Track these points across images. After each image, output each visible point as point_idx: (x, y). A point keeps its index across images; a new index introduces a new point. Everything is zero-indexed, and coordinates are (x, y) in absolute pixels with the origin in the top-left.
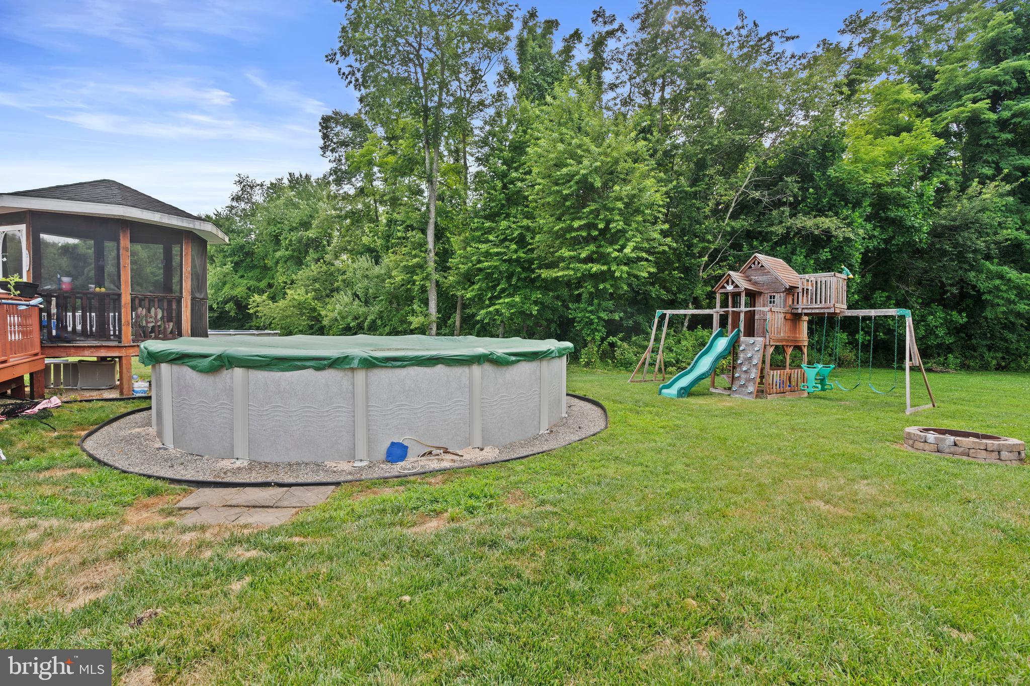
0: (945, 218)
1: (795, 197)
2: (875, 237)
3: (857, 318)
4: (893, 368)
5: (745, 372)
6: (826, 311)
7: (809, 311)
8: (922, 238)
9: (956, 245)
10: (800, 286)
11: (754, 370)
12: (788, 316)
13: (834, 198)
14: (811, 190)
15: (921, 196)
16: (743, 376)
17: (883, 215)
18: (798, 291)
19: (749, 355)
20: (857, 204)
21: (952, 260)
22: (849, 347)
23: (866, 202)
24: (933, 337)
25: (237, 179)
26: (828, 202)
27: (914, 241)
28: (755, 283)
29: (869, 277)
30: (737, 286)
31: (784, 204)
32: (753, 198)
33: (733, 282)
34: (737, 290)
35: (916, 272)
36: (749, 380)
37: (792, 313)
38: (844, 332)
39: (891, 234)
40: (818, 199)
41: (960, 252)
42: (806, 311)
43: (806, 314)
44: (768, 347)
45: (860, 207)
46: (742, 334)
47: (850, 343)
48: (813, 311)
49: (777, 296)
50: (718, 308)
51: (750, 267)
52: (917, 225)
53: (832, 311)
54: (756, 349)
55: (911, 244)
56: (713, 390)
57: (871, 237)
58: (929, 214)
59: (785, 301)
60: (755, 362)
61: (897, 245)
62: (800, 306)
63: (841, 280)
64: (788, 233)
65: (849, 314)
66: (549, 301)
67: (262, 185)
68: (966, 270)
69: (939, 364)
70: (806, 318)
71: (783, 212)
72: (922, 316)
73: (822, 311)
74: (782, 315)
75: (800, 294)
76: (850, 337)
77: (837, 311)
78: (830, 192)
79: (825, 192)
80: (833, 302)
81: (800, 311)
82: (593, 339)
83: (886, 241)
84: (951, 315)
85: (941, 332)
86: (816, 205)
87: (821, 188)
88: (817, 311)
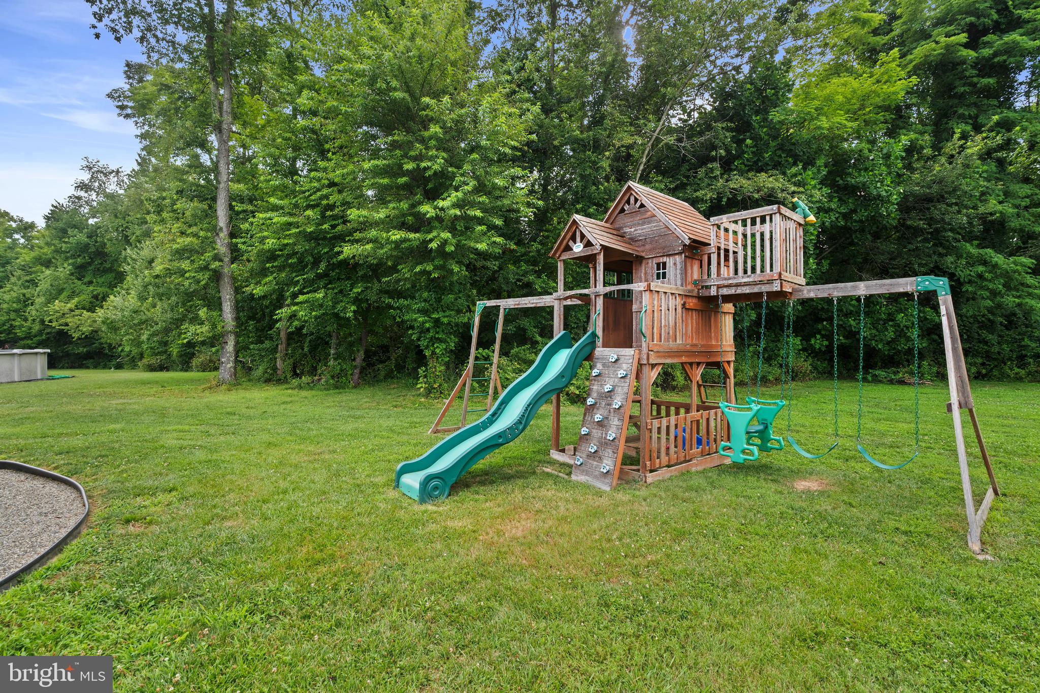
0: (918, 184)
1: (728, 151)
2: (832, 210)
3: (829, 301)
4: (857, 380)
5: (600, 424)
6: (765, 288)
7: (732, 291)
8: (890, 212)
9: (931, 221)
10: (713, 242)
11: (615, 422)
12: (692, 303)
13: (779, 152)
14: (749, 141)
15: (887, 157)
16: (596, 433)
17: (841, 182)
18: (707, 250)
19: (607, 388)
20: (809, 163)
21: (926, 240)
22: (803, 355)
23: (820, 162)
24: (903, 340)
25: (85, 163)
26: (771, 159)
27: (881, 215)
28: (633, 240)
29: (826, 264)
30: (589, 244)
31: (714, 159)
32: (667, 144)
33: (583, 236)
34: (589, 251)
35: (882, 257)
36: (604, 444)
37: (700, 298)
38: (796, 336)
39: (851, 206)
40: (758, 153)
41: (937, 231)
42: (725, 291)
43: (727, 299)
44: (646, 369)
45: (813, 165)
46: (599, 342)
47: (804, 350)
48: (739, 291)
49: (670, 261)
50: (561, 292)
51: (623, 210)
52: (884, 193)
53: (776, 287)
54: (621, 373)
55: (874, 219)
56: (556, 455)
57: (828, 211)
58: (899, 179)
59: (685, 271)
60: (617, 403)
61: (861, 221)
62: (714, 281)
63: (792, 225)
64: (719, 199)
65: (812, 295)
66: (374, 298)
67: (118, 172)
68: (941, 255)
69: (912, 373)
70: (729, 307)
71: (712, 170)
72: (889, 314)
73: (756, 289)
74: (679, 301)
75: (714, 258)
76: (804, 343)
77: (788, 288)
78: (773, 144)
79: (767, 145)
80: (777, 268)
81: (713, 292)
82: (433, 353)
83: (845, 216)
84: (924, 312)
85: (915, 333)
86: (756, 163)
87: (761, 139)
88: (747, 290)
